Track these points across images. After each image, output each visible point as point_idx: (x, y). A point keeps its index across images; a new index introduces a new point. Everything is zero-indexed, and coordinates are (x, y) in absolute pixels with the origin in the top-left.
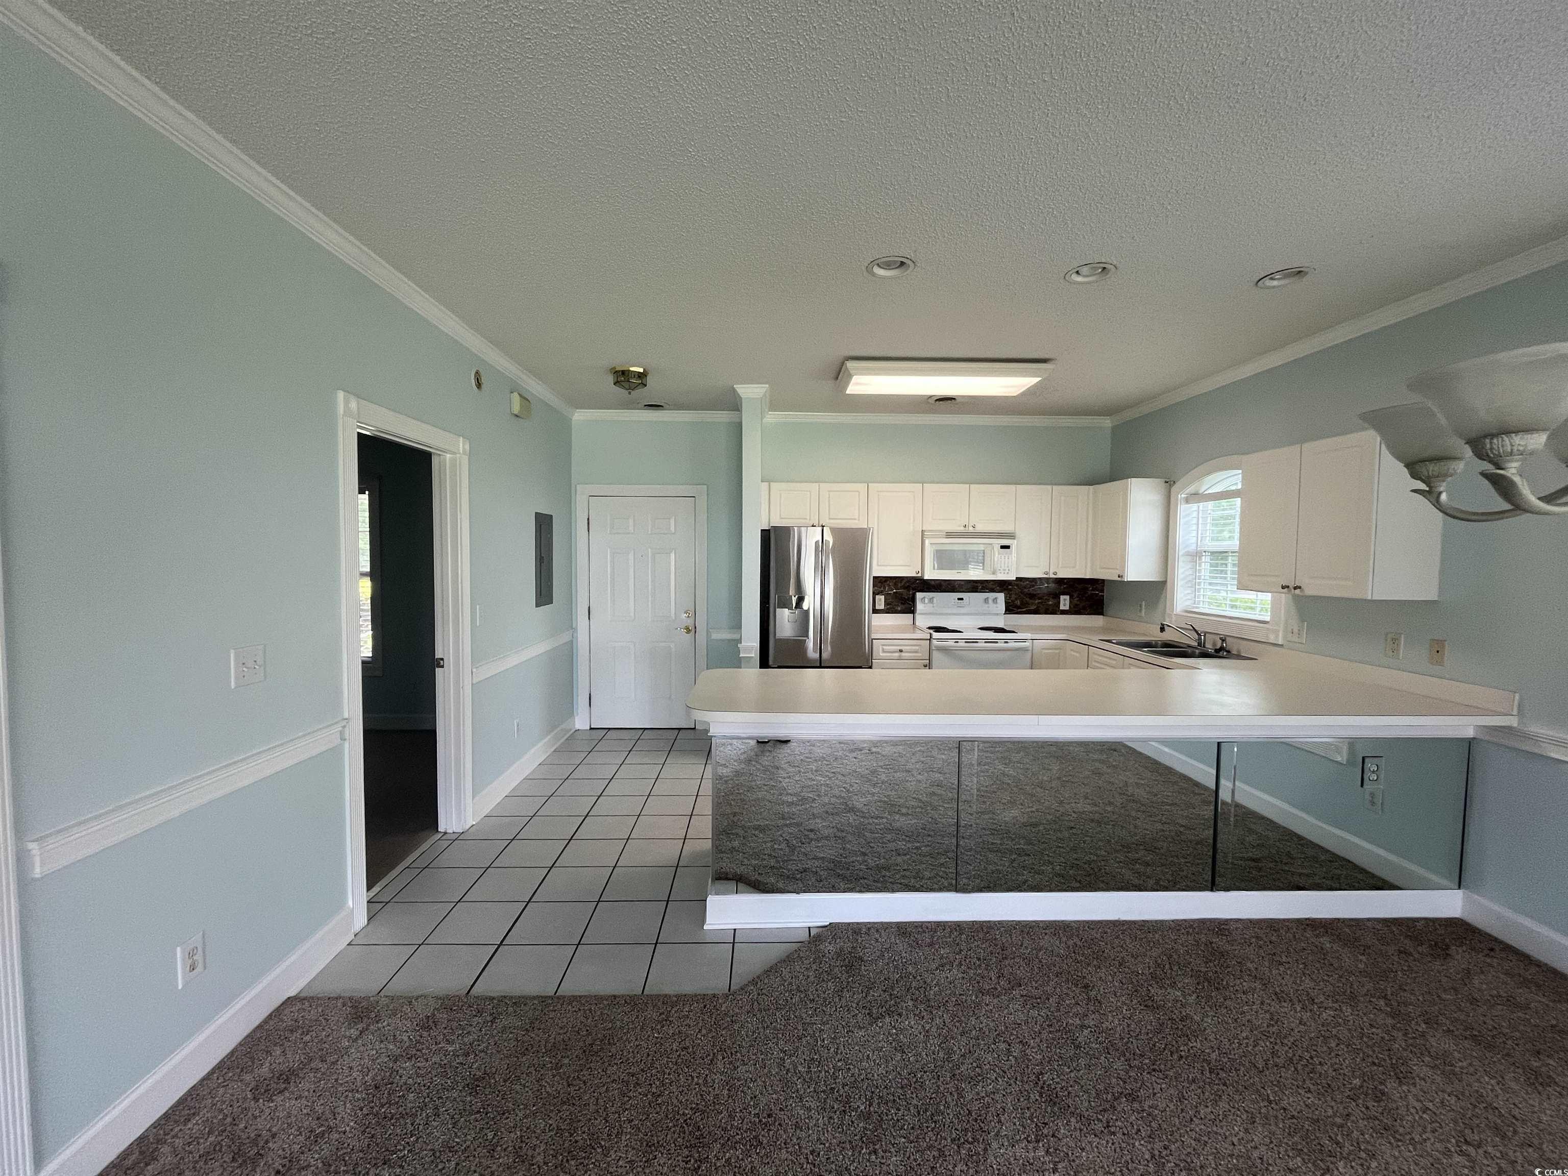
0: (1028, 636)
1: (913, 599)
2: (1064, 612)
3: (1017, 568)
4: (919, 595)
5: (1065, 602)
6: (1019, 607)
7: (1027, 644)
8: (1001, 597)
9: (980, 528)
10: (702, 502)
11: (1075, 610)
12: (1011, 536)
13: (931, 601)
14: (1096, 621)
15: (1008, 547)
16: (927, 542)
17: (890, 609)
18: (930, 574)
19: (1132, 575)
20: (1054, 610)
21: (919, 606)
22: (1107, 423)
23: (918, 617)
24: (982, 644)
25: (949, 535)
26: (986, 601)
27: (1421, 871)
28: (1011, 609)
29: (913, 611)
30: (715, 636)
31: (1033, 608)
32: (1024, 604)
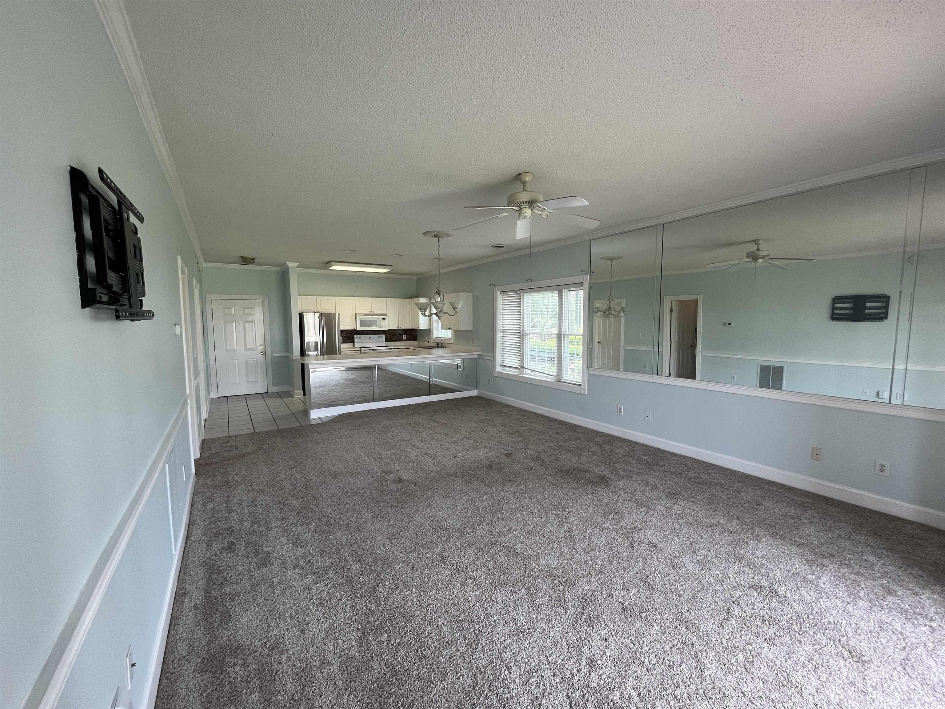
0: (392, 347)
1: (353, 338)
2: (405, 340)
3: (388, 325)
4: (355, 336)
5: (404, 337)
6: (390, 339)
7: (392, 350)
8: (384, 336)
9: (375, 312)
10: (266, 302)
11: (408, 340)
12: (385, 315)
13: (360, 338)
14: (415, 343)
15: (385, 319)
16: (357, 317)
17: (344, 342)
18: (359, 329)
19: (421, 328)
20: (401, 340)
21: (356, 340)
22: (415, 277)
23: (355, 344)
24: (378, 351)
25: (365, 315)
26: (379, 337)
27: (469, 388)
28: (387, 340)
29: (353, 342)
30: (274, 355)
31: (395, 339)
32: (391, 338)
